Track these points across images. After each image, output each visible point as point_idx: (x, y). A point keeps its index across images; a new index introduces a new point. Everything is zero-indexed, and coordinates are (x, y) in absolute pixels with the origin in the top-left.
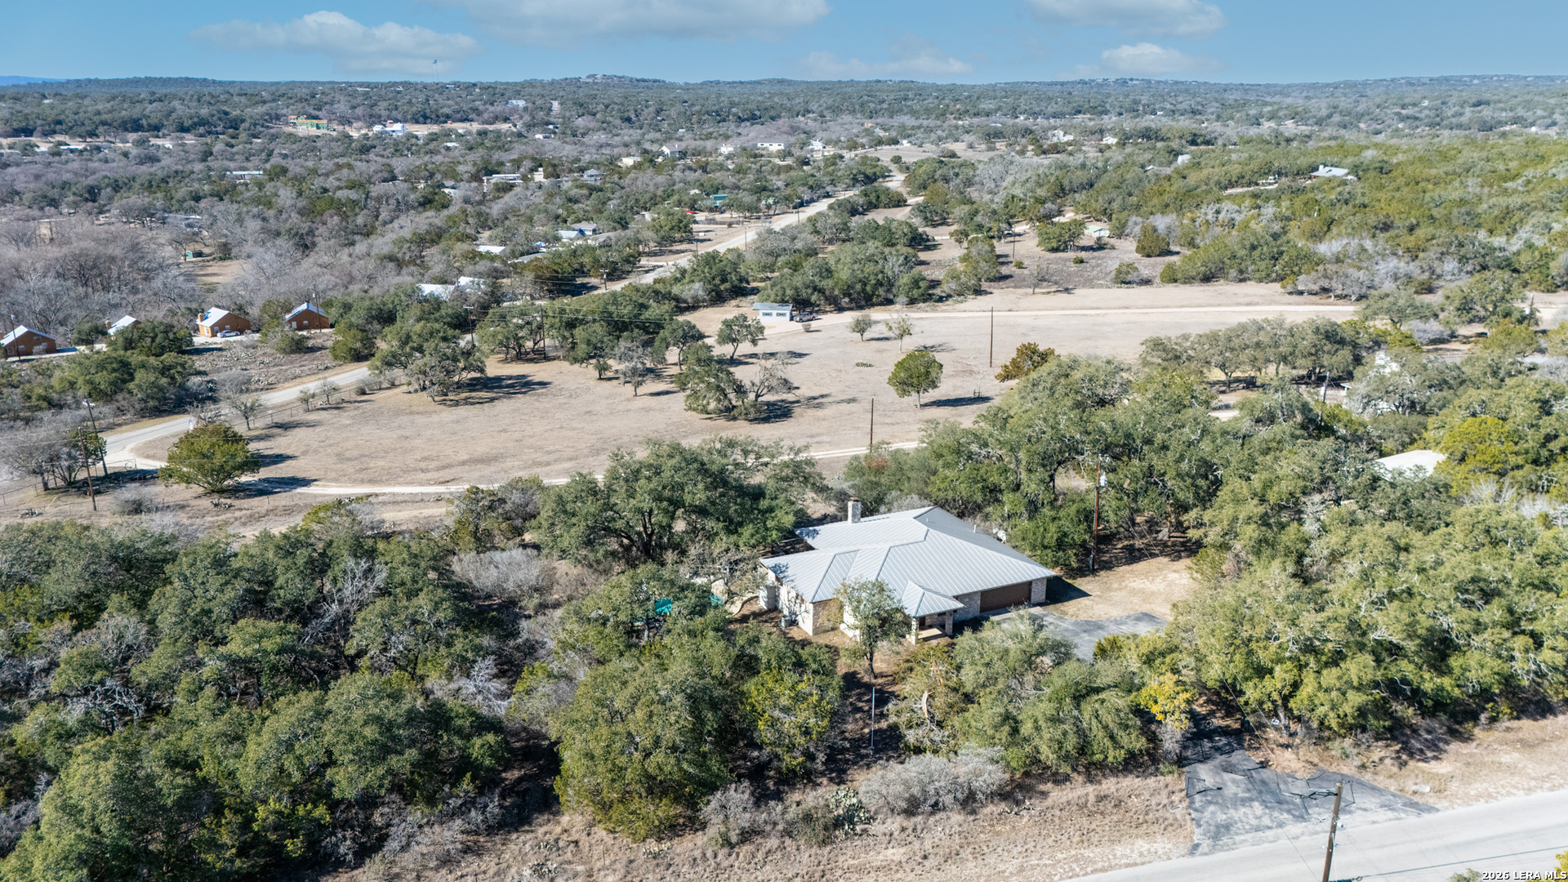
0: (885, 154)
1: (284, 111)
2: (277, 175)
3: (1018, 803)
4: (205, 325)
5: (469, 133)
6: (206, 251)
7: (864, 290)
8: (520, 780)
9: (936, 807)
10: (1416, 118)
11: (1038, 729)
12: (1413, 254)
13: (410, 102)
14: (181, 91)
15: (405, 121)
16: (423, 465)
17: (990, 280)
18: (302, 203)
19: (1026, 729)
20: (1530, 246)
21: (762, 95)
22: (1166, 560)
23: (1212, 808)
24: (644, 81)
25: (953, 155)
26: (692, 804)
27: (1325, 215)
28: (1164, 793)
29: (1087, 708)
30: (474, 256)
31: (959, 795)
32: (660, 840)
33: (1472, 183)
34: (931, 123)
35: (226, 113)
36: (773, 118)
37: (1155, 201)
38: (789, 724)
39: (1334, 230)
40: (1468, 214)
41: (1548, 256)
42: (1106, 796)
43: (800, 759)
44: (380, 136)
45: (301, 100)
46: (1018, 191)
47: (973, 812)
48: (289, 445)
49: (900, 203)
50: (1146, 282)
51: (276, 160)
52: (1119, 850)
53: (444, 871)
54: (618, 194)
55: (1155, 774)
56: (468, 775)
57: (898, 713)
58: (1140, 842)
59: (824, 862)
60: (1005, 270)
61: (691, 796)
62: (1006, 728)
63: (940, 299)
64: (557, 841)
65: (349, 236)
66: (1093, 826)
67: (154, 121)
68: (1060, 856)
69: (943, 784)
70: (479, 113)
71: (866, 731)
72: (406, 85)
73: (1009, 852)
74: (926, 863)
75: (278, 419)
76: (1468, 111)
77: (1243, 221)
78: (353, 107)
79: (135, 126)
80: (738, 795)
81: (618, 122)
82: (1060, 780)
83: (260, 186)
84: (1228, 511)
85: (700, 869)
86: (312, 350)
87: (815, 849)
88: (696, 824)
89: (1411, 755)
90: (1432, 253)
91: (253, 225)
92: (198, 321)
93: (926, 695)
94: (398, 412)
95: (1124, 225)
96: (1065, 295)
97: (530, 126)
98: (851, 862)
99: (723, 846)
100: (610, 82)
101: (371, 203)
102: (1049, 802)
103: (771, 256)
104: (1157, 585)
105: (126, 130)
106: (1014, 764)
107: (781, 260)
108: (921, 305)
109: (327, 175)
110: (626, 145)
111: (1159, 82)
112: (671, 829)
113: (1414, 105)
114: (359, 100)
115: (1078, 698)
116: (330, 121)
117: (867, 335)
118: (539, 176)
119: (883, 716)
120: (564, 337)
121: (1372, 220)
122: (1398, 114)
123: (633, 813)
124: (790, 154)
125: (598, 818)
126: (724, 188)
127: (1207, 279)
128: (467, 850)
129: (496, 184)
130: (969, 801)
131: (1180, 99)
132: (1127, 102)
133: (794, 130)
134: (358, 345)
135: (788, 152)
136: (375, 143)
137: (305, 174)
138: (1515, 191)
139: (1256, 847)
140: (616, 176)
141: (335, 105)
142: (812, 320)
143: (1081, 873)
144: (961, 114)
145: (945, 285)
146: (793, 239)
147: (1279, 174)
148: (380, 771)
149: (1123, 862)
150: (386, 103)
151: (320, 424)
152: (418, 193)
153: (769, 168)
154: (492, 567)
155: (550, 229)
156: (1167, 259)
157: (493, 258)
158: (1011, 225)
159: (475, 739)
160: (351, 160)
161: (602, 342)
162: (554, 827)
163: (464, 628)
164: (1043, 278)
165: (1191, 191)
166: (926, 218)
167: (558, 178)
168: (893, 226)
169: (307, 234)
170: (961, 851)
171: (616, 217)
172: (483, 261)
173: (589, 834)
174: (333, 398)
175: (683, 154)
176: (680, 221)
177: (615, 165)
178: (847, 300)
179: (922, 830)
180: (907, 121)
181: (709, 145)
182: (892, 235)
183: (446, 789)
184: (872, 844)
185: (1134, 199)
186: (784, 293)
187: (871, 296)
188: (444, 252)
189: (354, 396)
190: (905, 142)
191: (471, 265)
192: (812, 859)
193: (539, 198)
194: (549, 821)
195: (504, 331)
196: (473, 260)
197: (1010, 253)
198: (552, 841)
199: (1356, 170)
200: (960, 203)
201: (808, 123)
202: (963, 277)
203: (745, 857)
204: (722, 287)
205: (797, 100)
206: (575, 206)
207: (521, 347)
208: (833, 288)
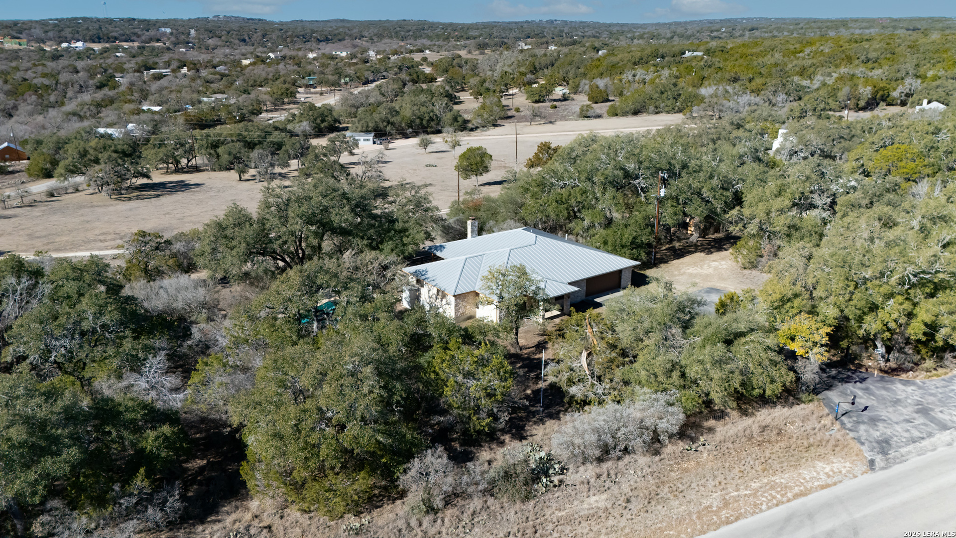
0: (417, 57)
3: (693, 440)
5: (133, 48)
7: (421, 123)
8: (202, 469)
9: (625, 452)
10: (720, 38)
12: (757, 92)
13: (88, 29)
15: (85, 41)
16: (102, 238)
17: (501, 118)
18: (8, 87)
20: (824, 84)
21: (331, 27)
22: (702, 254)
23: (863, 427)
24: (253, 19)
25: (461, 57)
26: (389, 474)
27: (698, 74)
28: (814, 418)
29: (739, 351)
30: (140, 112)
31: (646, 438)
32: (358, 514)
33: (777, 55)
34: (441, 43)
36: (340, 40)
37: (595, 71)
38: (473, 387)
39: (706, 83)
41: (835, 90)
42: (766, 427)
43: (487, 420)
44: (67, 50)
45: (6, 27)
46: (509, 70)
47: (659, 453)
49: (433, 79)
50: (599, 116)
52: (805, 474)
54: (241, 78)
55: (798, 401)
56: (142, 470)
58: (819, 464)
59: (532, 517)
60: (510, 113)
63: (472, 130)
64: (247, 528)
65: (44, 107)
66: (768, 455)
68: (754, 485)
70: (139, 36)
71: (529, 392)
72: (85, 19)
73: (704, 487)
74: (630, 506)
76: (747, 33)
77: (651, 80)
78: (46, 32)
80: (436, 460)
81: (237, 42)
82: (719, 416)
86: (12, 172)
87: (519, 505)
88: (393, 493)
90: (767, 93)
93: (583, 355)
94: (81, 207)
95: (578, 86)
96: (550, 125)
97: (175, 44)
98: (559, 514)
99: (427, 512)
100: (229, 20)
101: (61, 87)
102: (719, 436)
103: (354, 109)
104: (706, 270)
106: (688, 405)
107: (361, 110)
108: (461, 133)
109: (27, 70)
110: (243, 55)
112: (369, 501)
113: (717, 31)
114: (50, 28)
116: (29, 41)
117: (429, 149)
118: (185, 70)
119: (540, 378)
120: (210, 154)
121: (727, 76)
123: (329, 490)
124: (355, 57)
125: (290, 499)
126: (314, 73)
127: (636, 113)
129: (153, 74)
131: (584, 30)
132: (557, 32)
133: (355, 46)
134: (48, 166)
135: (353, 56)
136: (63, 53)
137: (10, 70)
138: (804, 59)
139: (922, 457)
140: (239, 69)
141: (33, 30)
142: (389, 142)
143: (785, 499)
144: (458, 39)
145: (474, 122)
146: (367, 97)
147: (663, 57)
148: (32, 476)
149: (816, 484)
150: (70, 30)
151: (15, 216)
152: (96, 81)
153: (342, 64)
154: (161, 291)
155: (195, 96)
156: (609, 104)
157: (154, 113)
158: (507, 90)
159: (148, 431)
160: (45, 62)
161: (240, 153)
162: (241, 515)
163: (134, 331)
164: (535, 116)
165: (614, 66)
166: (452, 87)
167: (198, 71)
168: (433, 89)
169: (12, 108)
170: (659, 491)
171: (241, 89)
172: (146, 114)
173: (282, 517)
174: (26, 200)
175: (284, 58)
176: (287, 89)
177: (237, 63)
178: (410, 130)
179: (616, 474)
180: (427, 42)
181: (300, 54)
182: (432, 94)
183: (117, 487)
184: (573, 493)
185: (582, 70)
186: (367, 126)
187: (427, 128)
188: (116, 109)
189: (45, 198)
190: (427, 52)
191: (136, 117)
192: (519, 514)
193: (185, 82)
194: (237, 508)
195: (163, 149)
196: (138, 114)
197: (510, 104)
198: (242, 530)
199: (708, 52)
200: (473, 76)
201: (363, 43)
202: (486, 116)
203: (450, 521)
204: (322, 125)
205: (354, 31)
206: (212, 85)
207: (178, 162)
208: (401, 123)
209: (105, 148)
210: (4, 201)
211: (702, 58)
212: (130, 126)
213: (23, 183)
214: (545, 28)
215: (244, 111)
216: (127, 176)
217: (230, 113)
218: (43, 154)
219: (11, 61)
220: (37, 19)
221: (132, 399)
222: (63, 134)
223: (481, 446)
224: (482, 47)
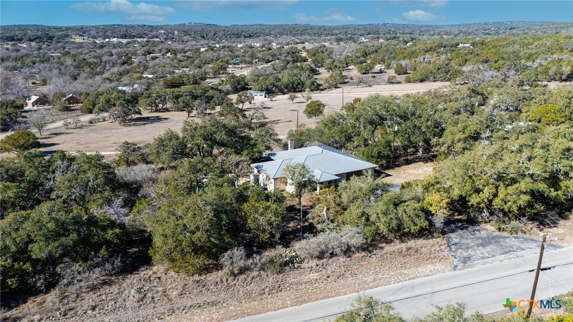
0: (300, 47)
1: (71, 34)
2: (66, 55)
3: (370, 252)
4: (30, 102)
5: (143, 41)
6: (37, 82)
7: (293, 86)
8: (135, 252)
9: (333, 255)
10: (490, 34)
11: (379, 218)
12: (498, 69)
13: (120, 31)
14: (31, 28)
15: (118, 38)
17: (340, 83)
18: (75, 63)
19: (373, 218)
20: (541, 65)
21: (253, 29)
22: (422, 163)
23: (460, 251)
24: (210, 25)
25: (325, 46)
26: (216, 257)
27: (463, 58)
28: (437, 246)
29: (400, 209)
30: (141, 78)
31: (343, 249)
32: (200, 274)
33: (516, 47)
34: (316, 38)
35: (48, 34)
36: (258, 37)
37: (401, 55)
38: (262, 220)
39: (468, 63)
40: (516, 56)
41: (547, 69)
42: (411, 248)
43: (268, 236)
44: (108, 43)
45: (77, 30)
46: (350, 55)
47: (350, 256)
48: (57, 140)
49: (306, 60)
50: (400, 83)
51: (67, 49)
52: (420, 270)
53: (91, 293)
54: (199, 59)
55: (433, 237)
56: (104, 247)
57: (313, 218)
58: (429, 266)
59: (280, 280)
60: (346, 80)
61: (216, 254)
62: (364, 218)
63: (322, 90)
64: (150, 277)
65: (93, 74)
66: (406, 261)
67: (19, 37)
68: (392, 273)
69: (335, 243)
70: (147, 35)
71: (299, 227)
72: (119, 25)
73: (368, 273)
74: (329, 279)
75: (54, 132)
76: (508, 31)
77: (434, 61)
78: (98, 33)
79: (12, 39)
80: (238, 253)
81: (200, 37)
82: (389, 242)
83: (59, 58)
84: (450, 137)
85: (219, 287)
86: (73, 110)
87: (275, 275)
88: (218, 267)
89: (544, 226)
90: (505, 70)
91: (55, 71)
92: (27, 101)
93: (325, 208)
94: (105, 129)
95: (389, 65)
96: (369, 88)
97: (166, 39)
98: (293, 280)
99: (231, 275)
100: (196, 25)
101: (103, 64)
102: (384, 251)
103: (257, 77)
104: (420, 171)
105: (8, 41)
106: (368, 234)
107: (261, 78)
108: (315, 92)
109: (86, 54)
110: (202, 45)
111: (397, 24)
112: (207, 270)
113: (489, 29)
114: (100, 30)
115: (396, 205)
116: (89, 37)
117: (295, 101)
118: (169, 54)
119: (306, 220)
120: (174, 102)
121: (481, 59)
122: (483, 33)
123: (187, 262)
124: (264, 47)
125: (171, 267)
126: (239, 56)
127: (422, 81)
128: (105, 283)
129: (152, 57)
130: (348, 251)
131: (405, 29)
132: (387, 30)
133: (265, 40)
134: (91, 107)
135: (263, 46)
136: (106, 45)
137: (77, 54)
138: (532, 48)
139: (483, 266)
140: (198, 54)
141: (91, 32)
142: (274, 97)
143: (404, 280)
144: (327, 35)
145: (324, 85)
146: (265, 70)
147: (445, 47)
148: (56, 244)
149: (422, 274)
150: (111, 31)
151: (72, 133)
152: (121, 60)
153: (256, 51)
154: (132, 172)
155: (172, 69)
156: (406, 75)
157: (149, 79)
158: (348, 66)
159: (109, 231)
160: (96, 50)
161: (189, 102)
162: (149, 272)
163: (111, 188)
164: (360, 82)
165: (413, 52)
166: (315, 64)
167: (176, 55)
168: (304, 66)
169: (77, 75)
170: (345, 273)
171: (197, 65)
172: (144, 79)
173: (166, 274)
174: (78, 125)
175: (224, 47)
176: (222, 66)
177: (198, 50)
178: (286, 90)
179: (326, 265)
180: (308, 37)
181: (234, 45)
182: (303, 69)
183: (93, 253)
184: (303, 272)
185: (393, 55)
186: (262, 88)
187: (296, 89)
188: (129, 77)
189: (88, 124)
190: (307, 43)
191: (139, 81)
192: (274, 280)
193: (168, 61)
194: (147, 269)
195: (150, 99)
196: (140, 79)
197: (348, 75)
198: (147, 278)
199: (473, 44)
200: (328, 58)
201: (271, 38)
202: (331, 82)
203: (241, 280)
204: (238, 87)
205: (267, 31)
206: (182, 63)
207: (157, 106)
208: (281, 86)
209: (119, 98)
210: (67, 125)
211: (469, 47)
212: (136, 86)
213: (78, 116)
214: (380, 28)
215: (197, 78)
216: (129, 113)
217: (189, 79)
218: (89, 100)
219: (78, 49)
220: (94, 25)
221: (104, 216)
222: (100, 90)
223: (267, 250)
224: (339, 40)
